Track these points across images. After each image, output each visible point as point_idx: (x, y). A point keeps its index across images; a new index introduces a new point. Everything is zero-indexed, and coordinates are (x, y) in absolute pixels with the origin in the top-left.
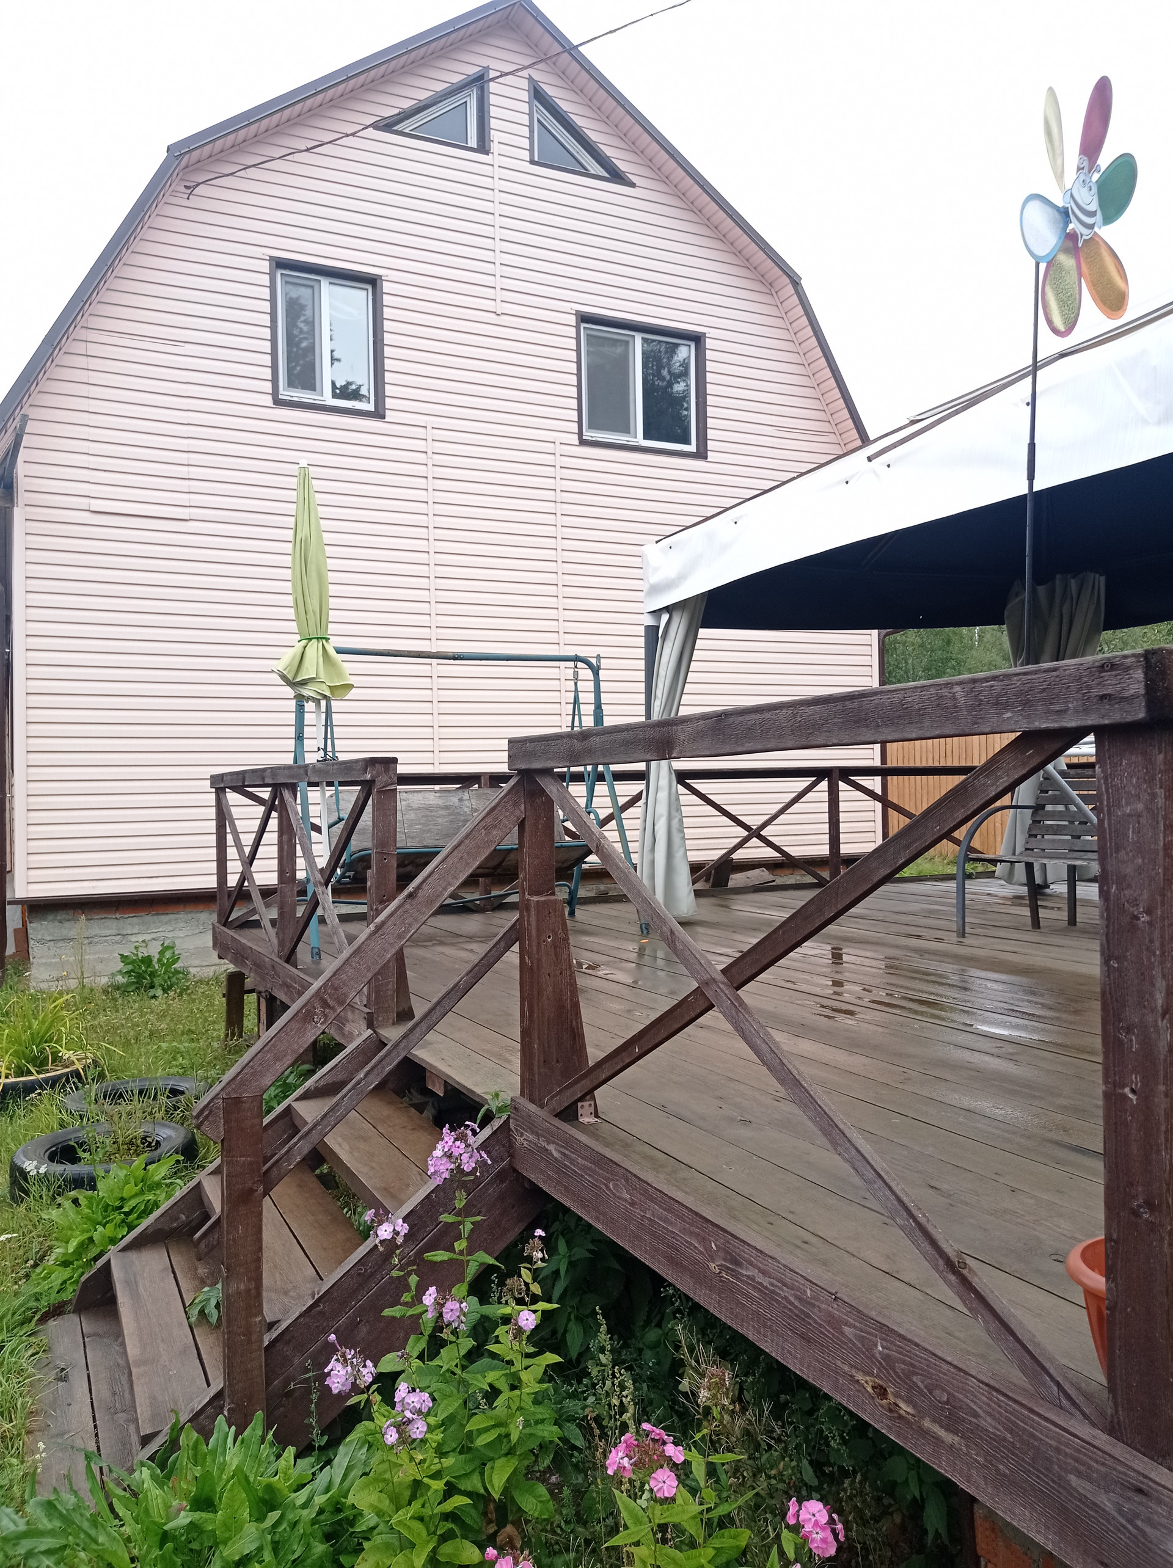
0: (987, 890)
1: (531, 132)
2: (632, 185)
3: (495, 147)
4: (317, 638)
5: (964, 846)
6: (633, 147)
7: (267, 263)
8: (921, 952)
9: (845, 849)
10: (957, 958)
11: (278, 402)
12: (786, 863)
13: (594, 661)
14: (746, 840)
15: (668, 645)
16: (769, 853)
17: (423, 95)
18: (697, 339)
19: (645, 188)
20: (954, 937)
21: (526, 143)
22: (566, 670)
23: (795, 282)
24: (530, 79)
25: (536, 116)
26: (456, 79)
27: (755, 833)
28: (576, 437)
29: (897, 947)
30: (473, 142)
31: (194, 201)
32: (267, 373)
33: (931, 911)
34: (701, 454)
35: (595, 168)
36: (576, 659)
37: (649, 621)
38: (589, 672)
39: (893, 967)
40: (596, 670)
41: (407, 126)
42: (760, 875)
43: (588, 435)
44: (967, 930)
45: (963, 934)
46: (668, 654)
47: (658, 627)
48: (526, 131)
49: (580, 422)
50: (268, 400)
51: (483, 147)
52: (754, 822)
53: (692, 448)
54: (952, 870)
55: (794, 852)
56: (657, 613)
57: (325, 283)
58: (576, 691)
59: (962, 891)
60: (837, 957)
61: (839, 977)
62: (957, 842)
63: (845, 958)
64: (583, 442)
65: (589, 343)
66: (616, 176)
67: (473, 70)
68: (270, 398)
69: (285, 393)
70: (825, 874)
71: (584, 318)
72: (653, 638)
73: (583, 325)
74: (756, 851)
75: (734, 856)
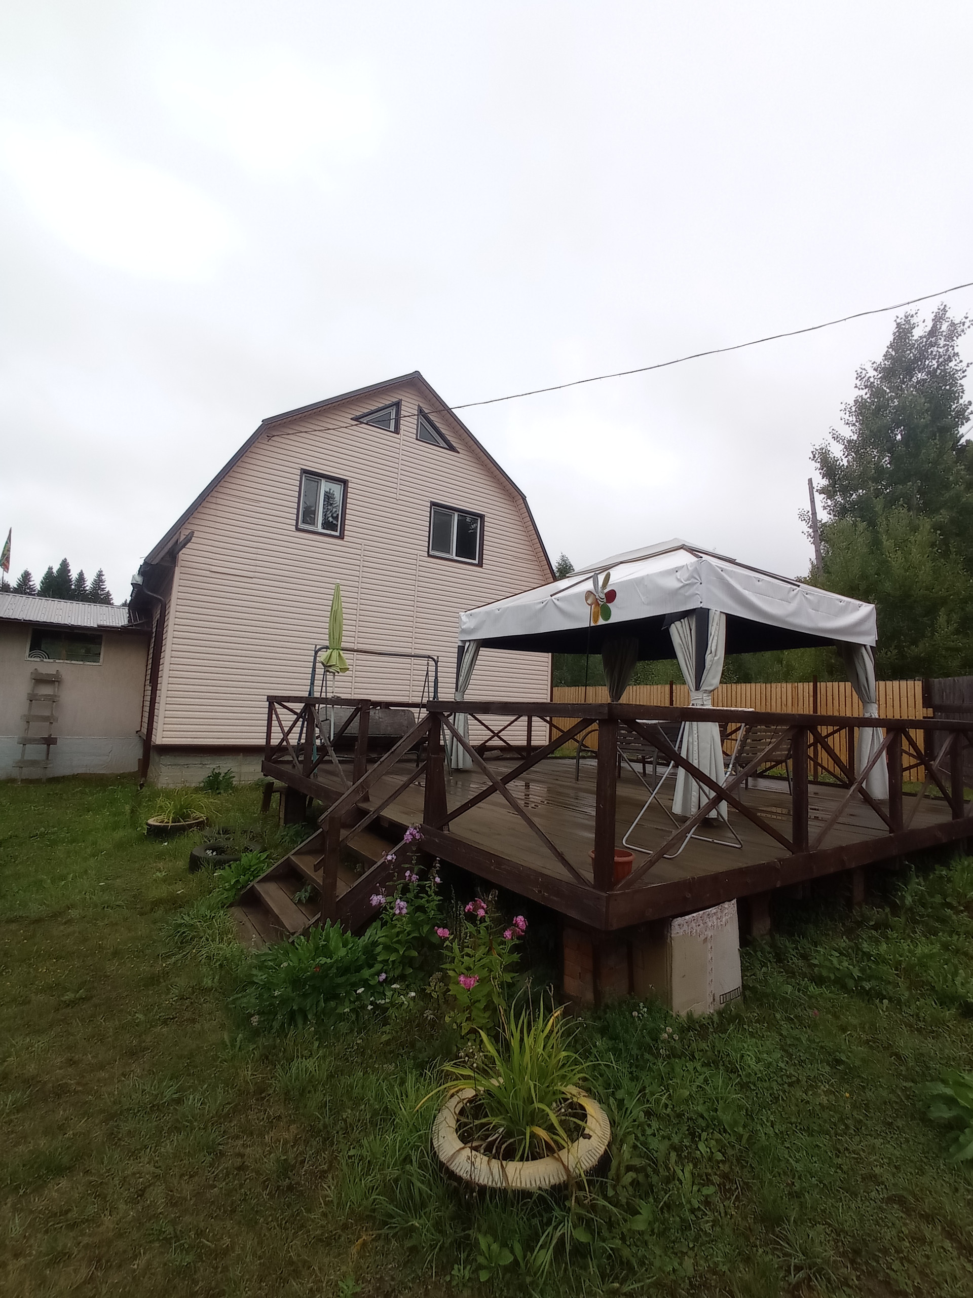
0: (590, 763)
1: (417, 427)
2: (459, 453)
3: (402, 432)
4: (337, 649)
5: (580, 743)
6: (460, 437)
7: (299, 471)
8: (561, 786)
9: (533, 743)
10: (573, 788)
11: (298, 529)
12: (508, 748)
13: (436, 658)
14: (493, 737)
15: (468, 654)
16: (501, 743)
17: (373, 408)
18: (482, 517)
19: (463, 454)
20: (574, 781)
21: (415, 431)
22: (424, 661)
23: (524, 498)
24: (419, 406)
25: (420, 420)
26: (388, 403)
27: (496, 735)
28: (426, 553)
29: (552, 784)
30: (392, 429)
31: (270, 442)
32: (295, 517)
33: (566, 771)
34: (480, 565)
35: (443, 444)
36: (429, 657)
37: (460, 644)
38: (433, 662)
39: (549, 790)
40: (436, 662)
41: (365, 420)
42: (496, 753)
43: (431, 553)
44: (579, 778)
45: (578, 780)
46: (467, 658)
47: (464, 647)
48: (415, 427)
49: (429, 547)
50: (294, 528)
51: (397, 431)
52: (496, 729)
53: (476, 562)
54: (575, 754)
55: (512, 743)
56: (464, 642)
57: (323, 481)
58: (428, 671)
59: (578, 763)
60: (527, 786)
61: (528, 793)
62: (577, 741)
63: (530, 786)
64: (429, 556)
65: (434, 514)
66: (452, 448)
67: (395, 400)
68: (294, 527)
69: (301, 526)
70: (524, 754)
71: (433, 504)
72: (461, 651)
73: (433, 507)
74: (496, 742)
75: (487, 744)
